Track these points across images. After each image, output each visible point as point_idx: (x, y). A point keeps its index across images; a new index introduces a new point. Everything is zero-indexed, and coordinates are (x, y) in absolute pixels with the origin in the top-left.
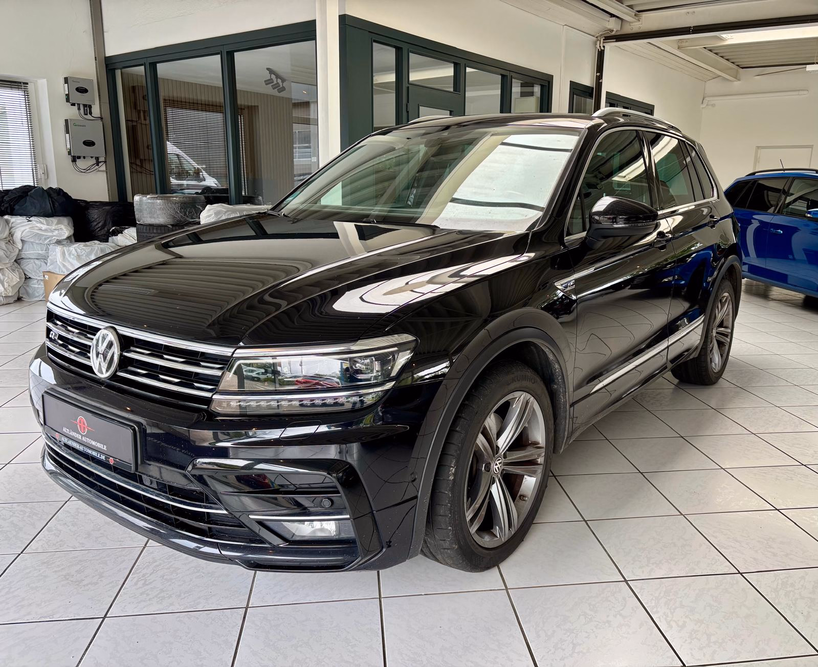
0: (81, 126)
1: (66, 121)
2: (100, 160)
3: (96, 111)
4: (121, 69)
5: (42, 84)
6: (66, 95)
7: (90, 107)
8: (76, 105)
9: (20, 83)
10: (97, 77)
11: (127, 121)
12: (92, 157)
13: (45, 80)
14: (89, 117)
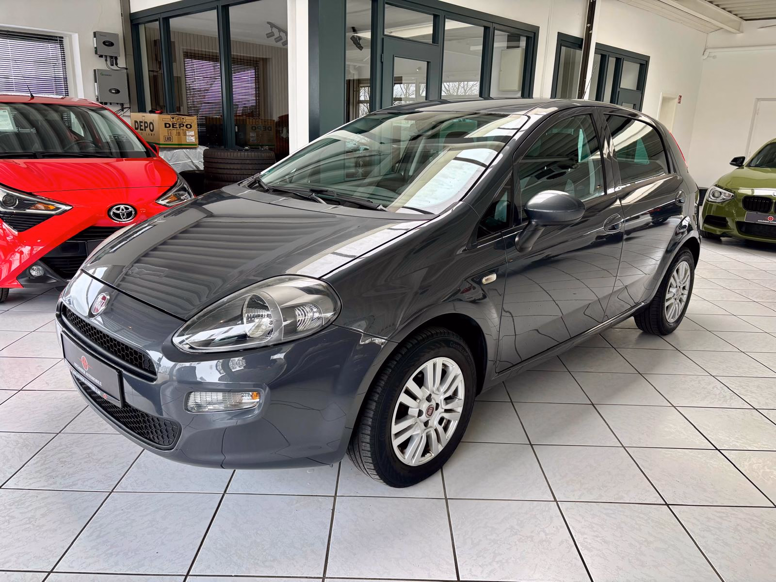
0: (107, 75)
1: (95, 70)
2: (124, 107)
3: (122, 63)
4: (144, 24)
5: (76, 37)
6: (96, 48)
7: (116, 58)
8: (104, 57)
9: (57, 37)
10: (123, 30)
11: (149, 71)
12: (117, 104)
13: (77, 34)
14: (115, 67)
